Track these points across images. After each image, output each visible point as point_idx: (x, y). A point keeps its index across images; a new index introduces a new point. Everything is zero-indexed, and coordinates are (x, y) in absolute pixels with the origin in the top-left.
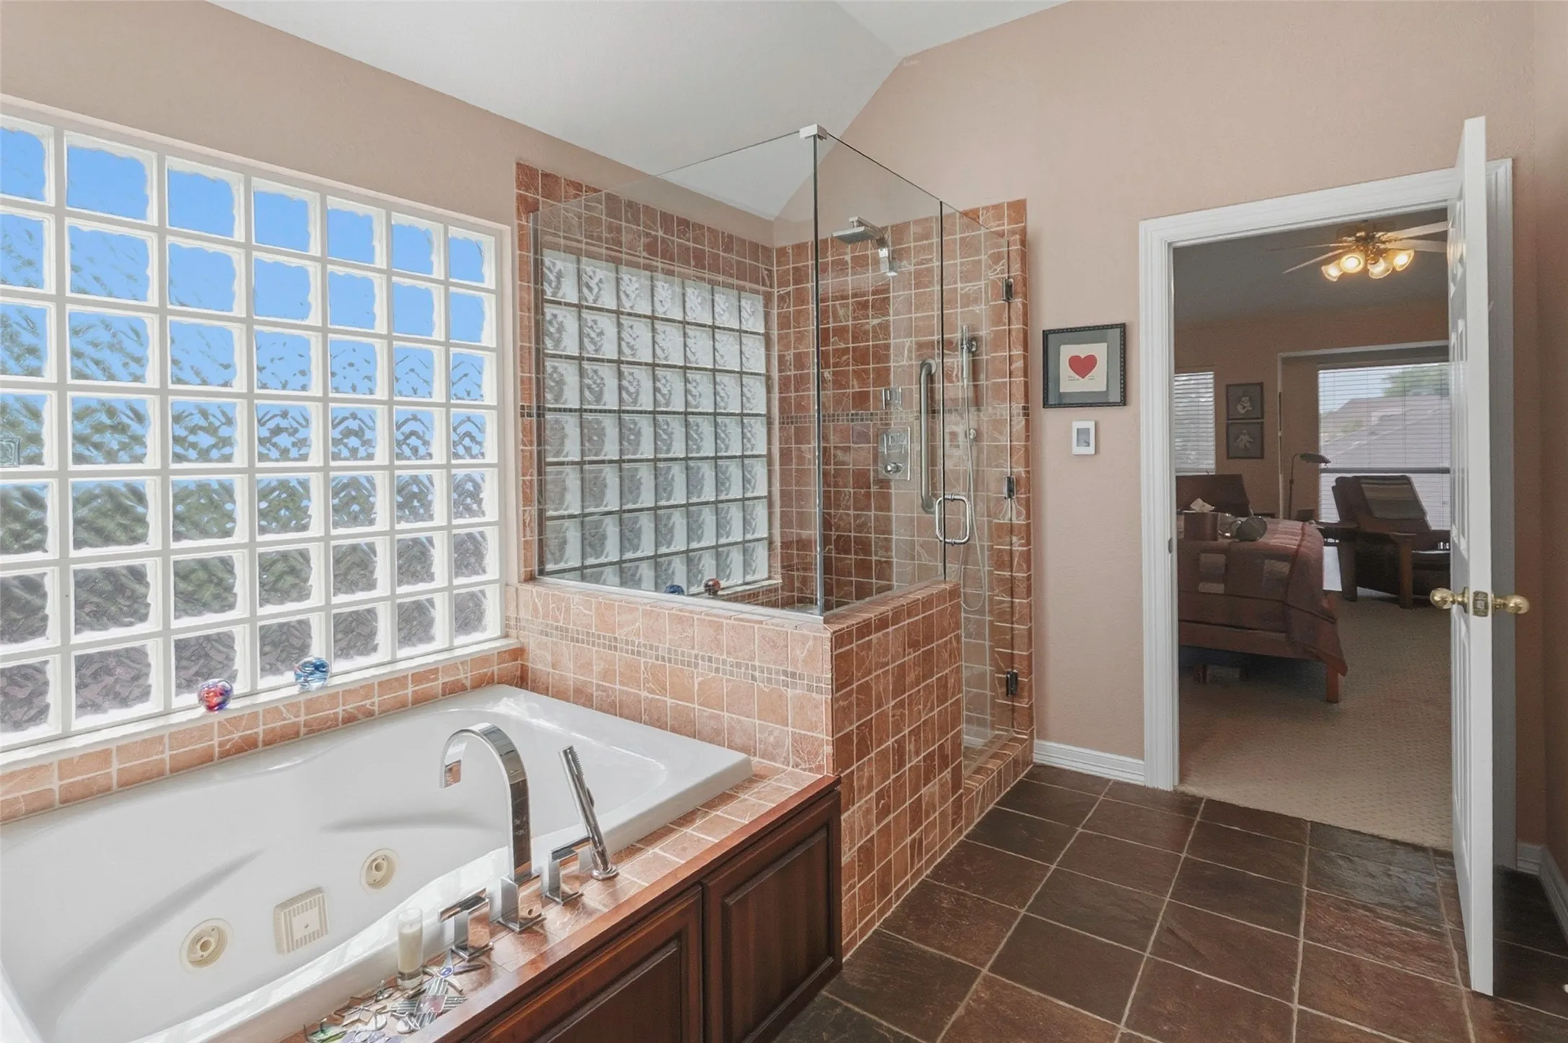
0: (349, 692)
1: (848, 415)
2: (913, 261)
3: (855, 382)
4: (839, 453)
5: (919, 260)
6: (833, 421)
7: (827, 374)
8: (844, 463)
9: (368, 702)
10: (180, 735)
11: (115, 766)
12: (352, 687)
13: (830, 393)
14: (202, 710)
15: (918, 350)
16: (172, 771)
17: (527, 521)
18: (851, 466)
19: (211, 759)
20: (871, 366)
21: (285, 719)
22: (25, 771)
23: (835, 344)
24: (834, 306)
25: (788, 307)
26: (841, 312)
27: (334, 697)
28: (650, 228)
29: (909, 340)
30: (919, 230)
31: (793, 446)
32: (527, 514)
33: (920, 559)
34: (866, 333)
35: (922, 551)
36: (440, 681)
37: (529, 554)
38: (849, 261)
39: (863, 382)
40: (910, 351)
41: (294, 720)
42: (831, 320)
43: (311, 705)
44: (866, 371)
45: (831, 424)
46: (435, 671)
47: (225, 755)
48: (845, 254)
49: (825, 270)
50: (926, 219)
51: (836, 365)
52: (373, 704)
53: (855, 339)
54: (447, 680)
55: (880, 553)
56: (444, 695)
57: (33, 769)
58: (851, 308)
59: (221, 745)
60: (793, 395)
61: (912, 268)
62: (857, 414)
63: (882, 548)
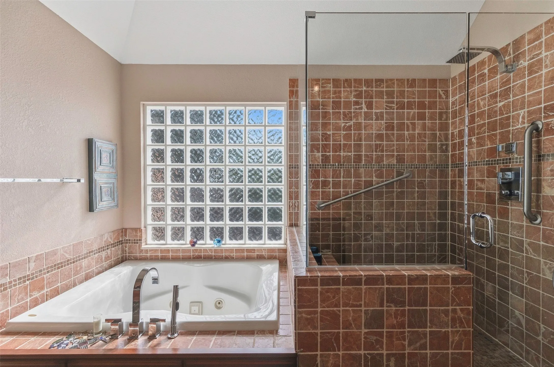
0: (226, 250)
1: (484, 161)
2: (527, 59)
3: (488, 142)
4: (479, 183)
5: (531, 56)
6: (476, 165)
7: (474, 140)
8: (481, 189)
9: (232, 254)
10: (184, 251)
11: (171, 254)
12: (227, 249)
13: (475, 149)
14: (190, 246)
15: (528, 116)
16: (182, 258)
17: (291, 205)
18: (485, 191)
19: (191, 258)
20: (498, 131)
21: (208, 253)
22: (154, 250)
23: (478, 121)
24: (478, 100)
25: (456, 107)
26: (482, 103)
27: (222, 250)
28: (358, 87)
29: (523, 111)
30: (532, 36)
31: (457, 179)
32: (291, 203)
33: (527, 253)
34: (496, 112)
35: (528, 248)
36: (256, 254)
37: (291, 217)
38: (487, 73)
39: (493, 142)
40: (523, 118)
41: (211, 254)
42: (476, 109)
43: (216, 251)
44: (495, 135)
45: (475, 167)
46: (254, 250)
47: (194, 258)
48: (485, 69)
49: (473, 82)
50: (537, 27)
51: (478, 134)
52: (233, 255)
53: (489, 117)
54: (258, 254)
55: (502, 244)
56: (257, 258)
57: (155, 250)
58: (487, 100)
59: (193, 255)
60: (457, 152)
61: (526, 64)
62: (489, 161)
63: (503, 241)
